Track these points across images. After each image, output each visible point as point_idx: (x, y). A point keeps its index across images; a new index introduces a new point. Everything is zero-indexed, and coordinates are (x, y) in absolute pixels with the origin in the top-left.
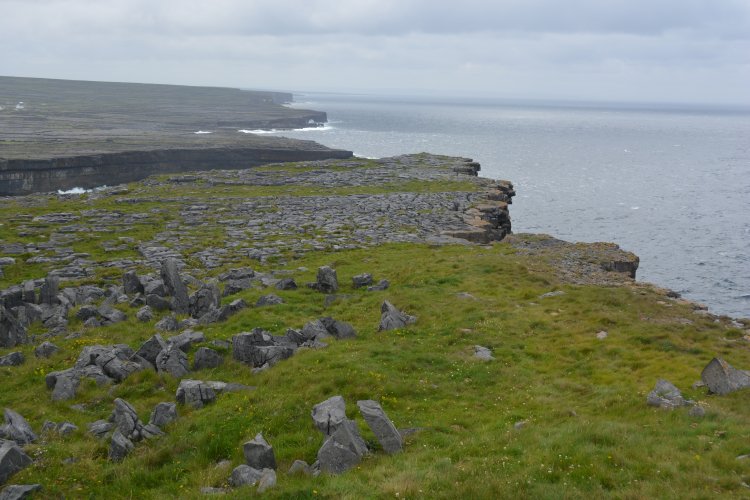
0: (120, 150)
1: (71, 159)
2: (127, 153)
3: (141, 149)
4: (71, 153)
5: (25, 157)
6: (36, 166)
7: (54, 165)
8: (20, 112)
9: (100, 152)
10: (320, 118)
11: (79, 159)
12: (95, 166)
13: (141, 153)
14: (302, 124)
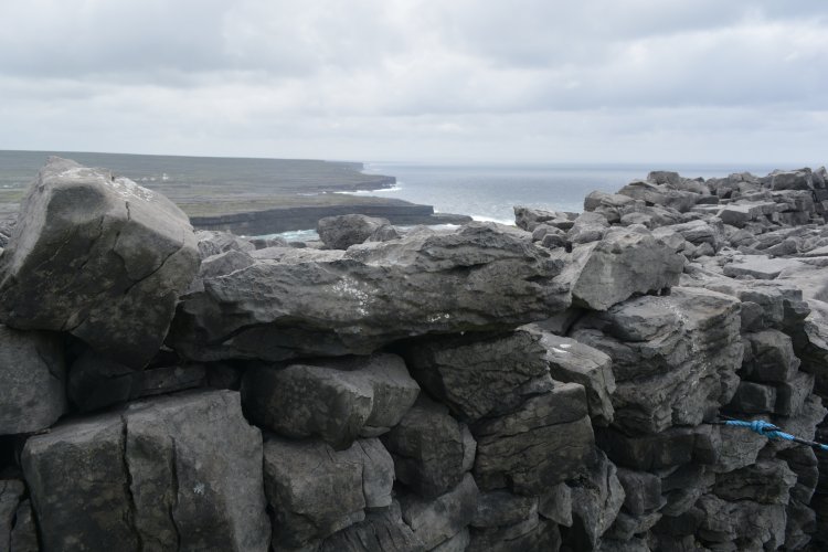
0: (267, 208)
1: (234, 216)
2: (271, 211)
3: (281, 207)
4: (231, 212)
5: (201, 215)
6: (210, 222)
7: (222, 221)
8: (167, 182)
9: (251, 210)
10: (388, 181)
11: (239, 215)
12: (250, 221)
13: (282, 211)
14: (379, 186)
